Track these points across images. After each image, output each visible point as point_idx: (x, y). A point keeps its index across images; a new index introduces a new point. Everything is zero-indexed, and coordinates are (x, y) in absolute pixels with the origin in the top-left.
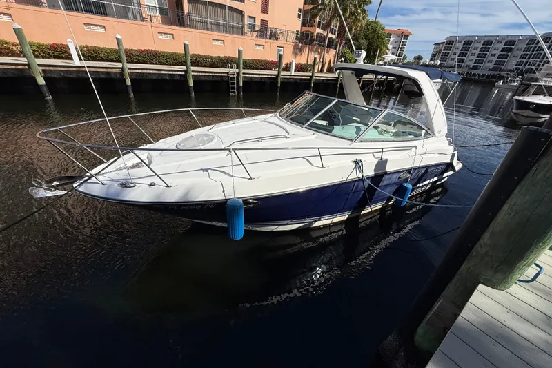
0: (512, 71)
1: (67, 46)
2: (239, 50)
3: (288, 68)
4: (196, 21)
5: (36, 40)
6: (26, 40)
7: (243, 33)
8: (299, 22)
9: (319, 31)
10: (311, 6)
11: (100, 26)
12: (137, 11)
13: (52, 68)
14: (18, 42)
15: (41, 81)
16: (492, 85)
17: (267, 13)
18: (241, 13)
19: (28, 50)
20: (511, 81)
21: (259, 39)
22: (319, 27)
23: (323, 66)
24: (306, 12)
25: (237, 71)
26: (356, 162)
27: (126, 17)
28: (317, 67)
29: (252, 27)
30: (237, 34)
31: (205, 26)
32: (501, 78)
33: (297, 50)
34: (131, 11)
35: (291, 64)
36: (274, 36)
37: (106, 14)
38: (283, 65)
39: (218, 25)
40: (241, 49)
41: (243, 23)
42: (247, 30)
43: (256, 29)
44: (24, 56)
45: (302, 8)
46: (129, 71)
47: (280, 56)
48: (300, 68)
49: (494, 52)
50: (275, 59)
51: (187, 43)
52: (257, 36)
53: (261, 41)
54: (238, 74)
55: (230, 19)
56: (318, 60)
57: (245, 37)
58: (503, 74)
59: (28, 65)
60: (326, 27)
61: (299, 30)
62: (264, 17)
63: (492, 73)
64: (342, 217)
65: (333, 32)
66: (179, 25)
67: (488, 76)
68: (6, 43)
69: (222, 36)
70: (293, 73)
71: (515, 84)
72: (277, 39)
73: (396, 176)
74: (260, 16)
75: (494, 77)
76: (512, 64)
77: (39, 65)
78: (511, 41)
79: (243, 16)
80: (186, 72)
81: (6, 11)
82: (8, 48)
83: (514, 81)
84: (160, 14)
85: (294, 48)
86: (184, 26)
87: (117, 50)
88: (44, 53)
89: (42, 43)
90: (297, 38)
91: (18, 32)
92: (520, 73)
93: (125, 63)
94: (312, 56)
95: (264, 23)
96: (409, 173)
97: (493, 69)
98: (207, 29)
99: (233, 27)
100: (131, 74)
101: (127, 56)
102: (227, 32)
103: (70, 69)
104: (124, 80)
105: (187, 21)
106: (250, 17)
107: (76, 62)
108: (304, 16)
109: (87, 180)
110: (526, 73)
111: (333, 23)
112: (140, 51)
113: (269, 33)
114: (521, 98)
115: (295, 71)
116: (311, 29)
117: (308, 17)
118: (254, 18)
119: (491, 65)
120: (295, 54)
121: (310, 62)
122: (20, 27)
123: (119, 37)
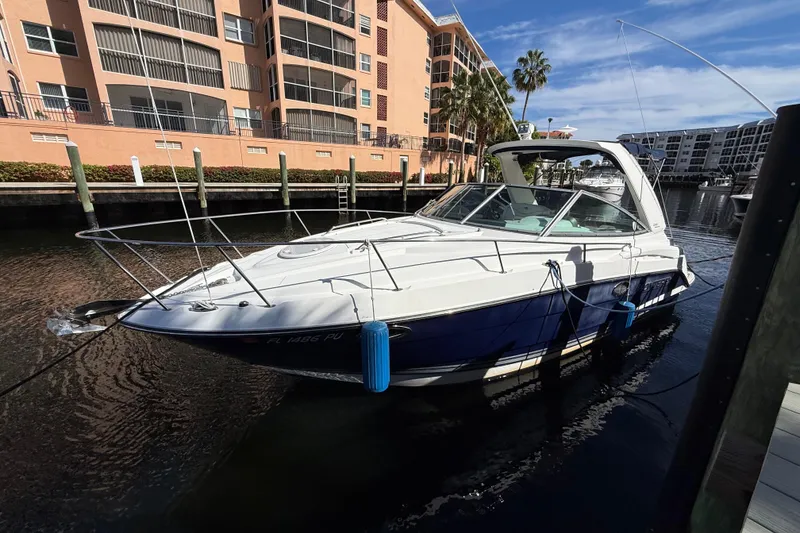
0: (718, 170)
1: (131, 167)
2: (351, 160)
3: (416, 179)
4: (296, 132)
5: (92, 163)
6: (80, 163)
7: (355, 142)
8: (426, 128)
9: (452, 136)
10: (439, 110)
11: (175, 142)
12: (223, 125)
13: (106, 191)
14: (69, 165)
15: (89, 207)
16: (695, 188)
17: (385, 119)
18: (352, 120)
19: (81, 174)
20: (719, 182)
21: (375, 148)
22: (452, 132)
23: (462, 175)
24: (433, 118)
25: (349, 185)
26: (550, 264)
27: (209, 131)
28: (453, 177)
29: (366, 135)
30: (348, 143)
31: (307, 136)
32: (704, 179)
33: (426, 158)
34: (215, 125)
35: (419, 175)
36: (395, 143)
37: (184, 130)
38: (409, 176)
39: (325, 134)
40: (353, 157)
41: (356, 132)
42: (360, 138)
43: (372, 137)
44: (74, 181)
45: (428, 112)
46: (206, 190)
47: (404, 165)
48: (430, 179)
49: (686, 149)
50: (398, 169)
51: (283, 153)
52: (373, 145)
53: (380, 150)
54: (350, 188)
55: (338, 128)
56: (454, 168)
57: (358, 146)
58: (705, 174)
59: (76, 189)
60: (460, 131)
61: (427, 136)
62: (381, 124)
63: (690, 174)
64: (534, 360)
65: (470, 136)
66: (275, 137)
67: (686, 178)
68: (55, 167)
69: (328, 146)
70: (423, 184)
71: (726, 184)
72: (399, 147)
73: (607, 289)
74: (376, 124)
75: (694, 178)
76: (714, 161)
77: (90, 188)
78: (704, 136)
79: (355, 124)
80: (281, 188)
81: (62, 132)
82: (55, 174)
83: (723, 182)
84: (252, 126)
85: (422, 156)
86: (280, 138)
87: (193, 169)
88: (99, 177)
89: (99, 165)
90: (425, 146)
91: (72, 152)
92: (729, 172)
93: (202, 181)
94: (446, 164)
95: (382, 130)
96: (627, 285)
97: (691, 170)
98: (310, 140)
99: (342, 136)
100: (208, 195)
101: (206, 175)
102: (334, 142)
103: (130, 191)
104: (199, 202)
105: (285, 132)
106: (364, 125)
107: (139, 182)
108: (431, 121)
109: (141, 306)
110: (737, 171)
111: (470, 124)
112: (223, 169)
113: (388, 140)
114: (741, 196)
115: (425, 182)
116: (442, 135)
117: (436, 122)
118: (369, 125)
119: (687, 165)
120: (424, 163)
121: (445, 171)
122: (75, 145)
123: (197, 150)
